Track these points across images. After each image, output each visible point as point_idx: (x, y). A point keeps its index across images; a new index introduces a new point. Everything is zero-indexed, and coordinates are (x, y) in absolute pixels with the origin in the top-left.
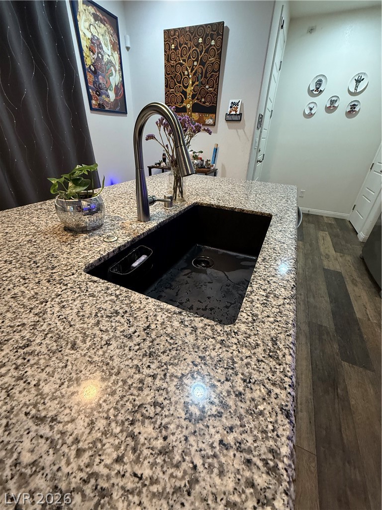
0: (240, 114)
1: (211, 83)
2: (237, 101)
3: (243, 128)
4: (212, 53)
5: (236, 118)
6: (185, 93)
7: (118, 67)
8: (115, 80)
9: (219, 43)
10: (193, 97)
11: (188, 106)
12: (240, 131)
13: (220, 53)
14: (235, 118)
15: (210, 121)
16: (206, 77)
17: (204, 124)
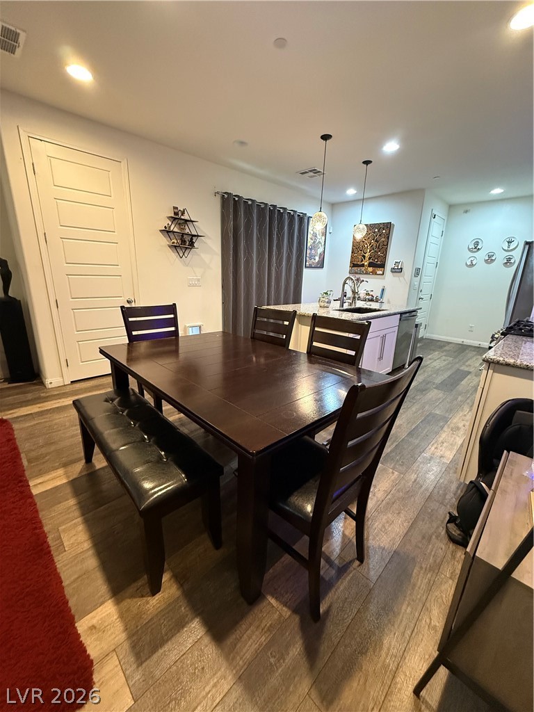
0: (401, 269)
1: (382, 251)
2: (399, 261)
3: (403, 277)
4: (383, 236)
5: (398, 270)
6: (364, 257)
7: (323, 244)
8: (320, 250)
9: (388, 231)
10: (370, 259)
11: (366, 264)
12: (402, 279)
13: (388, 237)
15: (381, 273)
16: (378, 248)
17: (376, 274)
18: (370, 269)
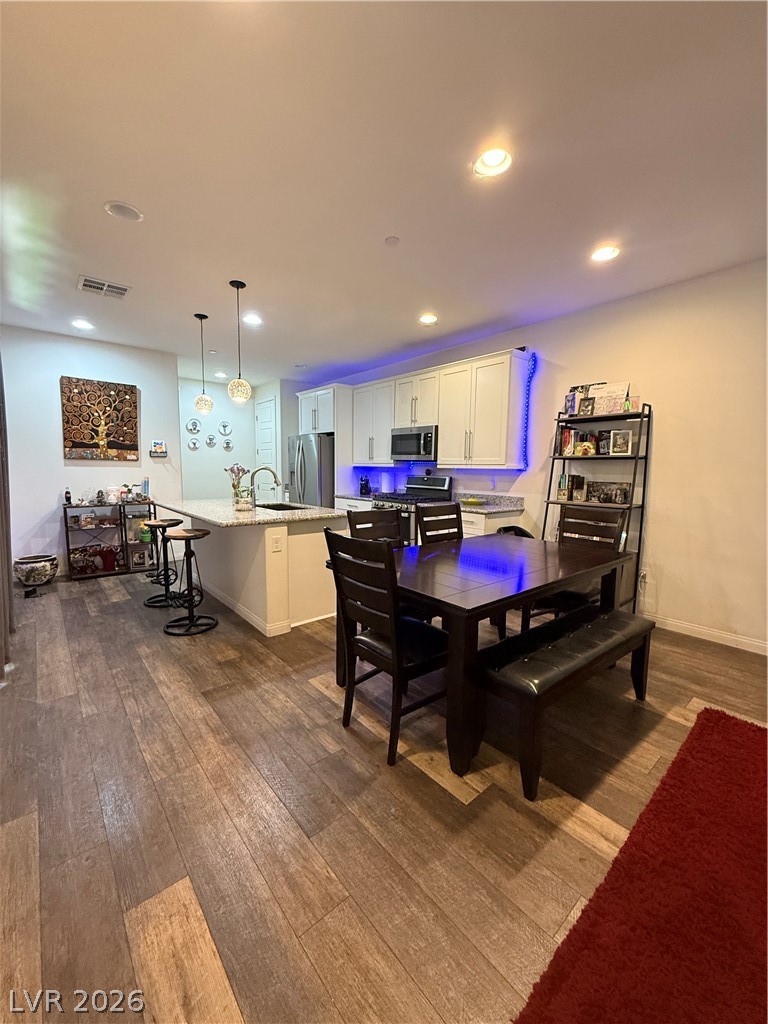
0: (166, 452)
1: (129, 426)
2: (160, 442)
3: (169, 463)
4: (127, 404)
5: (162, 455)
6: (97, 433)
9: (133, 399)
10: (108, 435)
11: (102, 443)
12: (168, 466)
13: (135, 405)
14: (158, 455)
15: (134, 457)
17: (125, 459)
18: (113, 452)
